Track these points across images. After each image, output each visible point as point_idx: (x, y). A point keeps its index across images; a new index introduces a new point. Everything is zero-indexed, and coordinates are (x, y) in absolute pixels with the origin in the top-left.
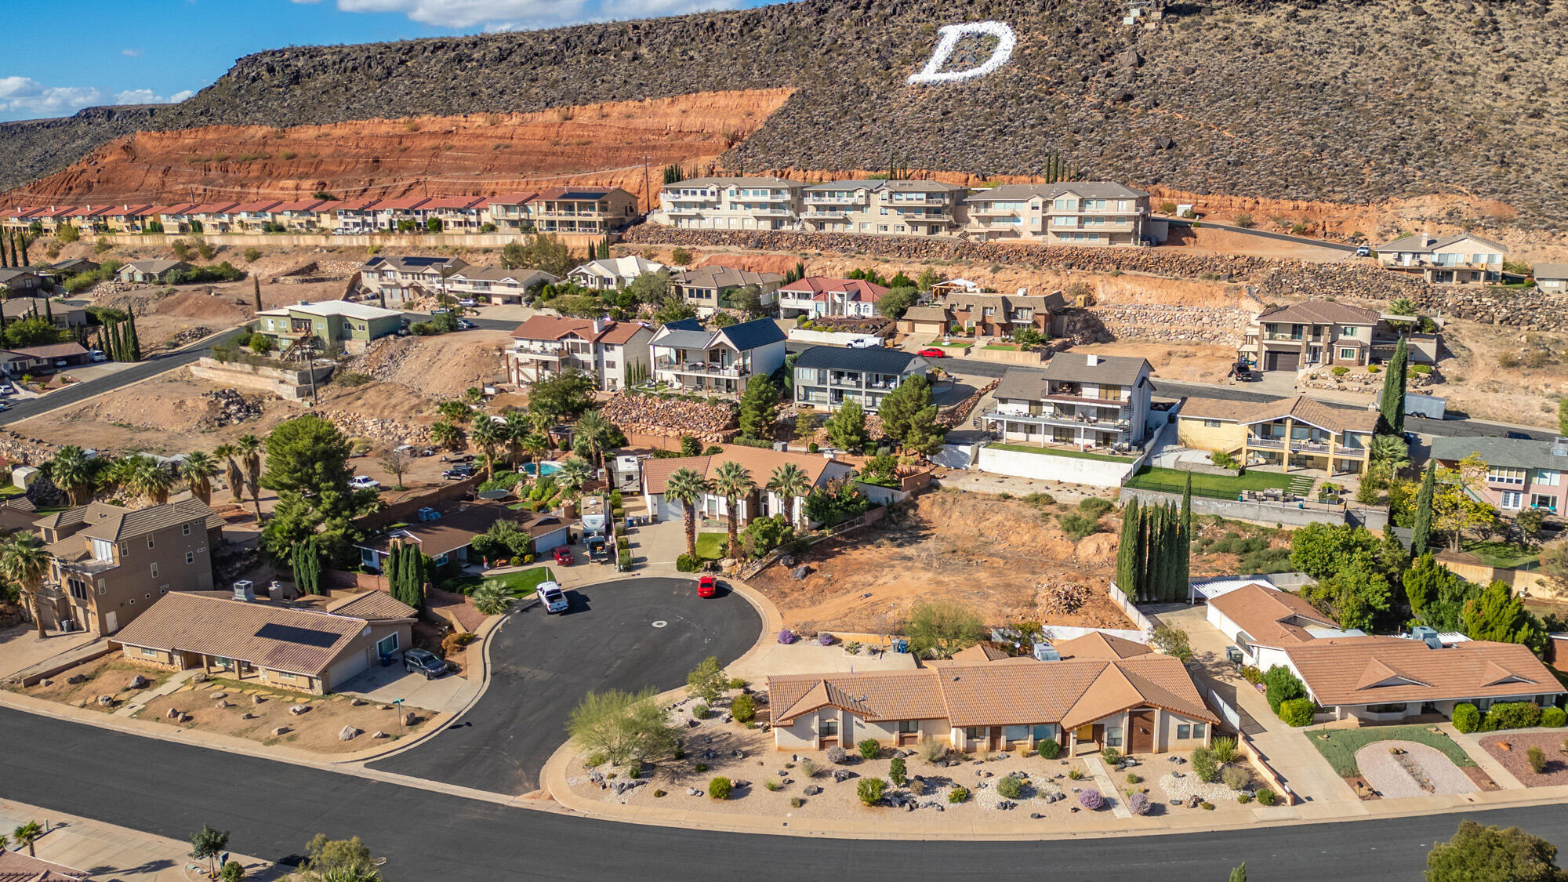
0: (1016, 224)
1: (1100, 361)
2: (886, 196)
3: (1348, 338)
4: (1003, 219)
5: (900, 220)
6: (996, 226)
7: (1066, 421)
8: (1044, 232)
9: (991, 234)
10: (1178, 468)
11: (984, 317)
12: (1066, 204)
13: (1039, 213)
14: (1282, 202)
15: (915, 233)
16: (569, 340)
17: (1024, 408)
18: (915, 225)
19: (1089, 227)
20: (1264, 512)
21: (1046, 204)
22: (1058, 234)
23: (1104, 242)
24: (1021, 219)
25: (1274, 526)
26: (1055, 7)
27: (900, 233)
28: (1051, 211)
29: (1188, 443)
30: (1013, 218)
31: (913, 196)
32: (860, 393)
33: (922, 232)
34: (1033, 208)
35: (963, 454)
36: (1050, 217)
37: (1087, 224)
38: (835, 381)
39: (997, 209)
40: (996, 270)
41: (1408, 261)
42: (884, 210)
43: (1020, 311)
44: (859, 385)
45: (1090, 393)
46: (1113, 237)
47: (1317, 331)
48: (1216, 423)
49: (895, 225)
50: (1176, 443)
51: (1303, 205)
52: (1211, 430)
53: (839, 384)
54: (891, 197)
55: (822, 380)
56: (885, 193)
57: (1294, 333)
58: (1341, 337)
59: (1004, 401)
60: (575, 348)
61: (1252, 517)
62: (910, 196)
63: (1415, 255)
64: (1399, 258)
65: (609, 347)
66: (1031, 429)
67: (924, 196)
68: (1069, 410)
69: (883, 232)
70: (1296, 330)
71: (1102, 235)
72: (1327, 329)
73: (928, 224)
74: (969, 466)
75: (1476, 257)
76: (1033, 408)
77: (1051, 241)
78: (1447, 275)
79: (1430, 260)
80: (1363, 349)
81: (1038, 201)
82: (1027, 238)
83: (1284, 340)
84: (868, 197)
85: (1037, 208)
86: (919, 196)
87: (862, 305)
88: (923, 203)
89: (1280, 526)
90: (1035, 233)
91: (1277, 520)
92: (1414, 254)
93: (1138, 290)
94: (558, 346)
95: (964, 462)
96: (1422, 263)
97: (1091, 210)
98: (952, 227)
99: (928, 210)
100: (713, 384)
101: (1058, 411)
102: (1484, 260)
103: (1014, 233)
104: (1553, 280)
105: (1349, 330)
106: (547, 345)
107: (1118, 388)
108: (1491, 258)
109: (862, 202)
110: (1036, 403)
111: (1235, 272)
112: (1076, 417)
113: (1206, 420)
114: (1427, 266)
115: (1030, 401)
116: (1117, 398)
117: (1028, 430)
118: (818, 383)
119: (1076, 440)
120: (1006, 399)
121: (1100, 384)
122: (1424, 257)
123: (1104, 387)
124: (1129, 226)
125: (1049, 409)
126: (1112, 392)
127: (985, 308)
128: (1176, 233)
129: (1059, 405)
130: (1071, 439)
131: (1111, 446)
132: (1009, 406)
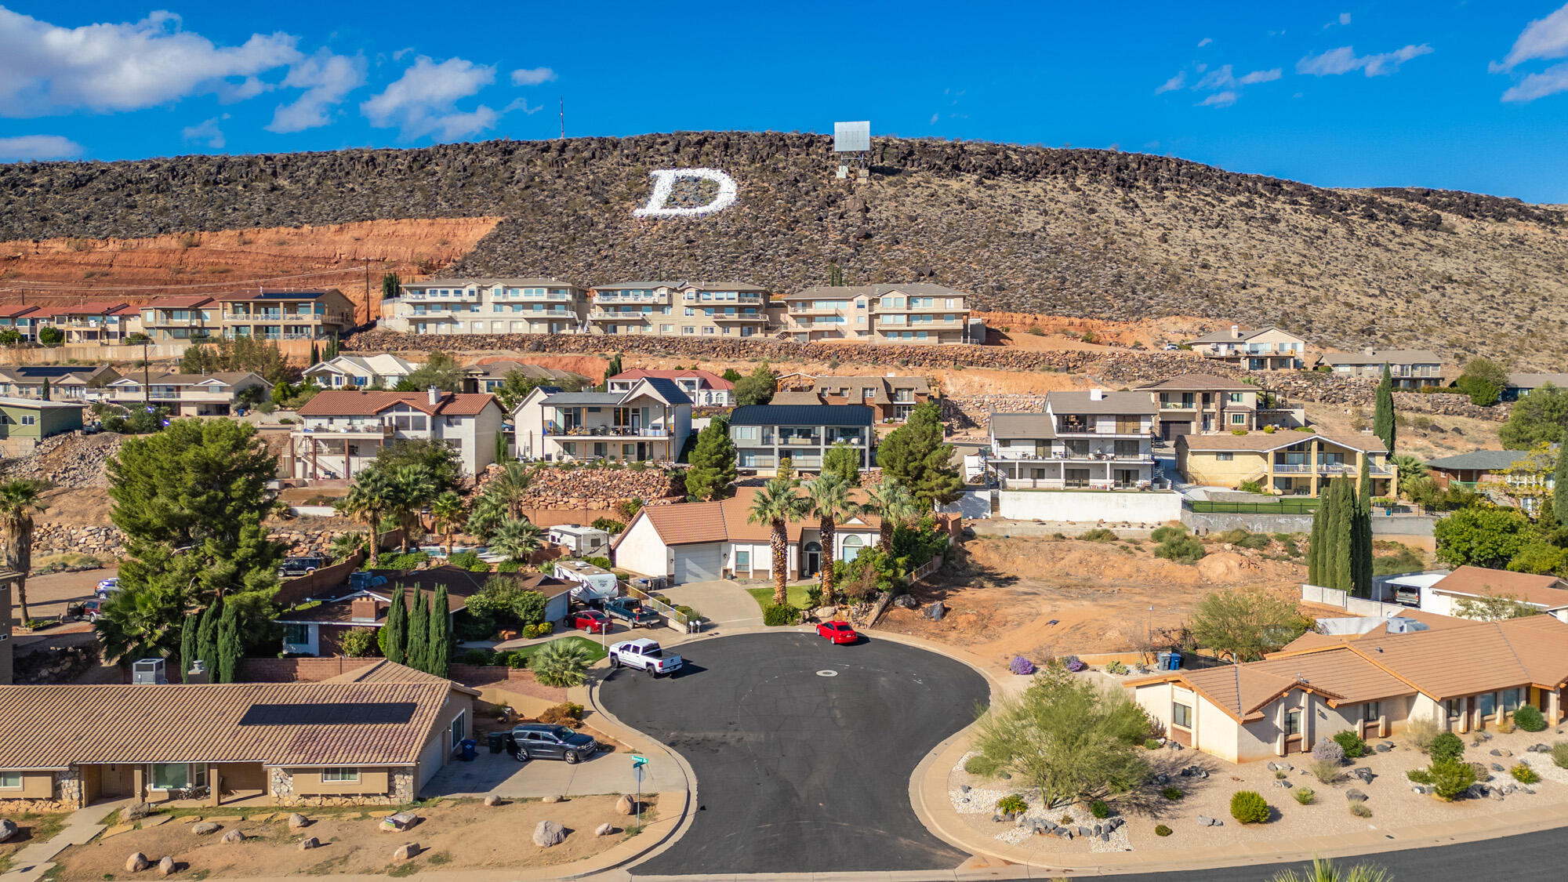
0: (839, 323)
1: (1103, 397)
2: (693, 295)
3: (1235, 404)
4: (826, 317)
5: (709, 320)
6: (817, 326)
7: (1078, 460)
8: (871, 331)
9: (815, 334)
11: (864, 398)
12: (894, 301)
13: (865, 312)
14: (1058, 318)
15: (726, 335)
16: (394, 414)
17: (1031, 450)
18: (725, 325)
19: (917, 325)
21: (872, 302)
22: (884, 333)
23: (933, 340)
24: (845, 319)
26: (764, 161)
27: (709, 335)
28: (877, 309)
29: (1200, 479)
30: (837, 317)
31: (724, 295)
32: (817, 452)
33: (734, 333)
34: (859, 307)
36: (877, 316)
37: (915, 323)
38: (782, 441)
39: (818, 308)
40: (834, 366)
41: (1224, 351)
42: (689, 311)
43: (900, 392)
46: (942, 334)
47: (1207, 398)
48: (1228, 455)
49: (702, 325)
51: (1077, 321)
52: (1223, 464)
53: (786, 443)
54: (698, 296)
55: (766, 439)
56: (692, 292)
57: (1184, 401)
58: (1229, 403)
59: (1005, 443)
60: (403, 424)
62: (719, 295)
64: (1216, 350)
65: (451, 419)
66: (1039, 473)
67: (736, 295)
68: (1082, 447)
69: (689, 334)
70: (1187, 398)
71: (930, 333)
72: (1218, 396)
73: (742, 324)
74: (989, 514)
75: (1282, 345)
76: (1041, 449)
77: (878, 340)
78: (1261, 362)
79: (1245, 348)
81: (864, 299)
82: (851, 337)
83: (1175, 408)
84: (670, 296)
85: (863, 307)
86: (731, 295)
87: (714, 394)
88: (736, 302)
90: (860, 333)
92: (1229, 344)
94: (375, 422)
95: (983, 510)
96: (1236, 352)
97: (919, 307)
98: (768, 328)
99: (741, 309)
100: (619, 452)
101: (1070, 450)
102: (1287, 347)
103: (836, 333)
104: (1344, 365)
105: (1235, 397)
106: (357, 422)
107: (1136, 418)
108: (1294, 345)
109: (664, 301)
110: (1045, 443)
111: (1071, 365)
112: (1091, 456)
113: (1218, 454)
114: (1242, 355)
115: (1037, 440)
116: (1136, 431)
117: (1036, 473)
118: (763, 444)
119: (1092, 481)
120: (1009, 440)
121: (1117, 415)
122: (1237, 347)
123: (1121, 418)
124: (958, 324)
125: (1059, 449)
126: (1130, 425)
127: (865, 390)
128: (992, 336)
129: (1069, 442)
130: (1085, 482)
131: (1133, 485)
132: (1013, 448)
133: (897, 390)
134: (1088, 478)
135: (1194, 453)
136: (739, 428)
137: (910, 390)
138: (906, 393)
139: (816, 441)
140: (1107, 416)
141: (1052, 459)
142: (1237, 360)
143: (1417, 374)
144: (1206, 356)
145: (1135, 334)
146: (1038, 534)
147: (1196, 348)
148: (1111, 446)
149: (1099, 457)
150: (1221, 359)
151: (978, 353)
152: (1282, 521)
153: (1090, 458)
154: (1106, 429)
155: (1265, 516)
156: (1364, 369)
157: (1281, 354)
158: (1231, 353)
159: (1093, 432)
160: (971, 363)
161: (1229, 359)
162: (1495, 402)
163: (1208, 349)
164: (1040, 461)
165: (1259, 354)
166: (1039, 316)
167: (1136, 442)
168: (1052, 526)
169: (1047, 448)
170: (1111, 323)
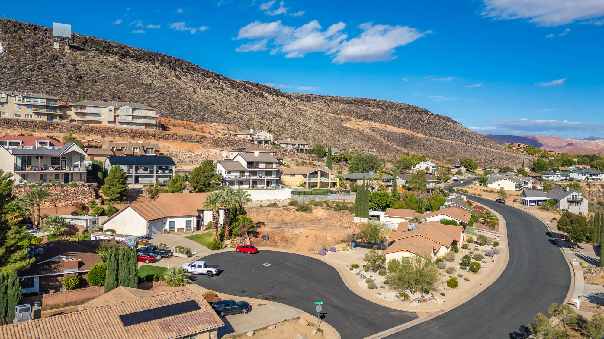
0: (100, 118)
1: (259, 155)
2: (22, 99)
4: (93, 114)
5: (30, 111)
6: (88, 118)
7: (253, 178)
8: (115, 122)
9: (89, 122)
12: (126, 110)
13: (113, 114)
15: (39, 119)
18: (39, 114)
19: (136, 120)
21: (115, 109)
22: (121, 123)
23: (143, 127)
24: (102, 116)
27: (29, 118)
28: (118, 112)
30: (98, 115)
31: (39, 100)
33: (44, 119)
34: (110, 111)
36: (118, 115)
37: (134, 120)
39: (87, 110)
41: (249, 137)
42: (18, 106)
43: (148, 150)
46: (147, 125)
48: (294, 175)
49: (25, 114)
51: (185, 122)
52: (292, 178)
53: (137, 173)
54: (23, 99)
55: (129, 171)
56: (21, 97)
59: (229, 172)
62: (36, 100)
63: (251, 135)
64: (247, 137)
67: (45, 100)
68: (255, 173)
69: (18, 118)
71: (141, 124)
73: (48, 115)
75: (266, 136)
77: (118, 126)
78: (260, 142)
79: (255, 137)
81: (112, 108)
82: (105, 124)
84: (7, 99)
85: (111, 111)
86: (42, 100)
88: (45, 104)
89: (344, 201)
90: (110, 122)
91: (341, 199)
93: (171, 145)
96: (253, 138)
97: (137, 113)
98: (62, 117)
99: (47, 108)
102: (268, 137)
103: (99, 122)
108: (270, 136)
109: (4, 100)
110: (243, 172)
111: (199, 140)
112: (258, 176)
113: (291, 175)
114: (255, 139)
115: (240, 171)
116: (272, 167)
117: (240, 183)
119: (258, 186)
120: (231, 171)
121: (266, 162)
122: (253, 136)
123: (267, 163)
124: (153, 122)
125: (247, 174)
126: (270, 165)
127: (134, 148)
128: (164, 127)
129: (251, 172)
130: (255, 186)
131: (271, 186)
132: (232, 174)
133: (147, 148)
134: (256, 184)
135: (284, 175)
137: (152, 149)
138: (150, 150)
139: (151, 172)
140: (263, 162)
141: (245, 178)
142: (253, 141)
143: (302, 147)
144: (244, 139)
145: (208, 129)
146: (253, 206)
147: (239, 136)
148: (264, 173)
149: (261, 177)
150: (249, 140)
151: (163, 134)
152: (323, 197)
153: (257, 178)
154: (262, 167)
155: (319, 196)
156: (289, 145)
157: (266, 139)
158: (251, 138)
159: (258, 168)
160: (161, 138)
161: (251, 140)
162: (323, 157)
163: (244, 136)
164: (242, 178)
165: (261, 139)
166: (171, 119)
167: (271, 171)
168: (257, 202)
169: (243, 174)
170: (197, 124)
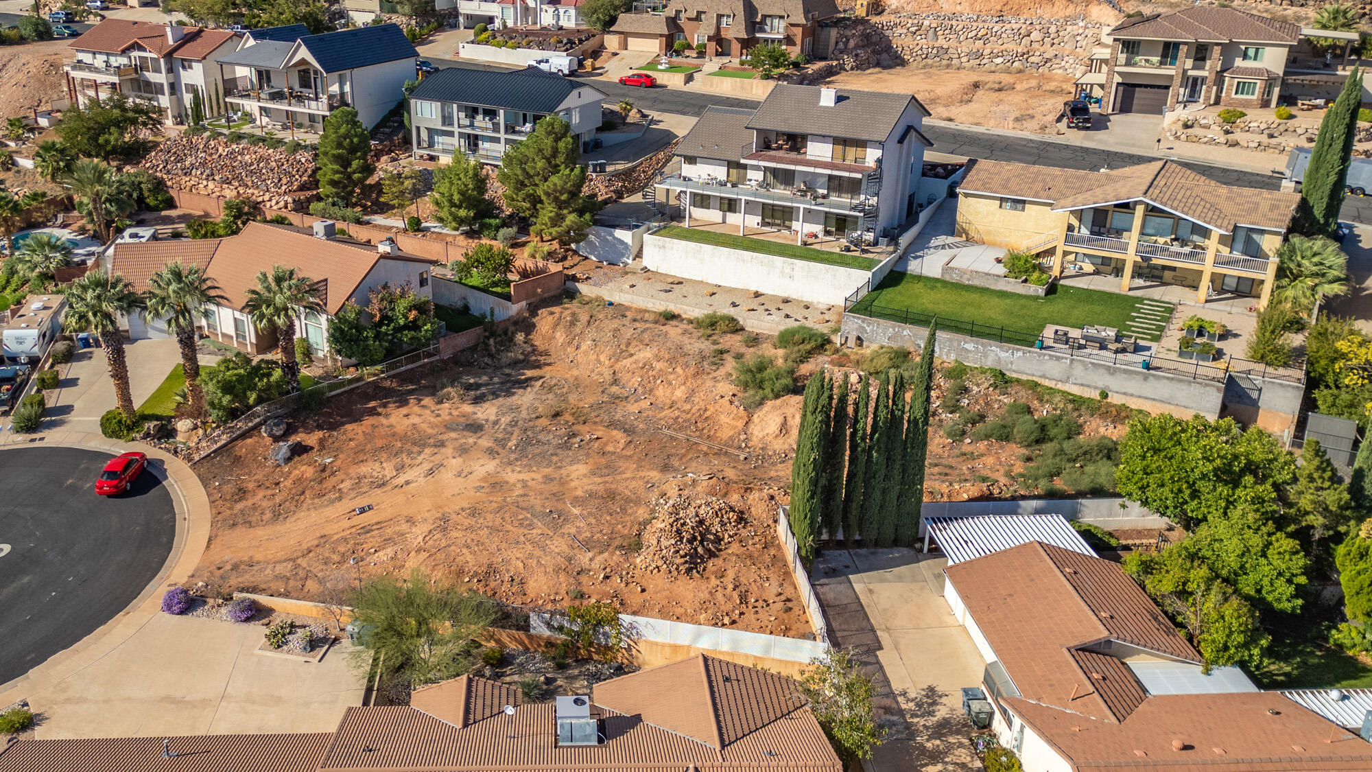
1: (840, 99)
3: (1249, 64)
7: (781, 195)
10: (947, 278)
11: (718, 28)
16: (136, 54)
17: (720, 172)
20: (1078, 370)
25: (1095, 395)
29: (972, 234)
32: (497, 140)
35: (622, 242)
43: (768, 21)
44: (496, 128)
45: (819, 151)
47: (1201, 53)
48: (1019, 204)
50: (952, 234)
52: (1009, 215)
53: (472, 125)
55: (447, 120)
57: (1164, 55)
58: (1239, 62)
59: (693, 160)
60: (142, 66)
61: (1057, 375)
65: (186, 64)
66: (730, 206)
68: (786, 178)
70: (1169, 51)
72: (1217, 50)
74: (630, 261)
76: (733, 172)
80: (1270, 81)
83: (1147, 66)
87: (562, 11)
89: (1105, 395)
91: (1101, 384)
94: (123, 61)
95: (623, 255)
100: (307, 123)
101: (770, 178)
105: (1251, 52)
106: (112, 59)
107: (862, 144)
110: (738, 166)
112: (795, 190)
113: (1006, 200)
115: (728, 162)
116: (860, 159)
117: (726, 206)
118: (444, 124)
119: (795, 224)
123: (842, 141)
125: (756, 175)
126: (853, 151)
127: (720, 16)
129: (771, 170)
133: (764, 17)
134: (791, 219)
136: (419, 102)
138: (776, 21)
140: (822, 138)
149: (802, 194)
154: (818, 153)
169: (742, 172)
